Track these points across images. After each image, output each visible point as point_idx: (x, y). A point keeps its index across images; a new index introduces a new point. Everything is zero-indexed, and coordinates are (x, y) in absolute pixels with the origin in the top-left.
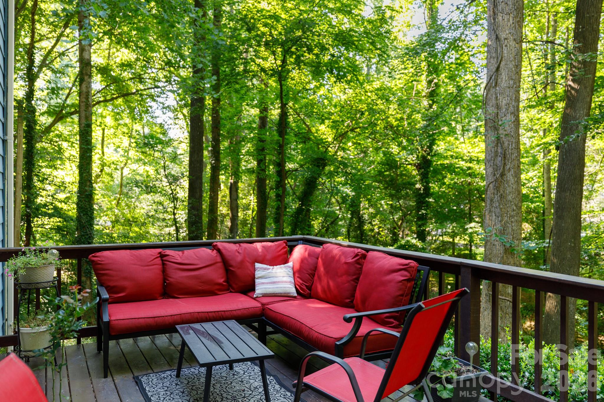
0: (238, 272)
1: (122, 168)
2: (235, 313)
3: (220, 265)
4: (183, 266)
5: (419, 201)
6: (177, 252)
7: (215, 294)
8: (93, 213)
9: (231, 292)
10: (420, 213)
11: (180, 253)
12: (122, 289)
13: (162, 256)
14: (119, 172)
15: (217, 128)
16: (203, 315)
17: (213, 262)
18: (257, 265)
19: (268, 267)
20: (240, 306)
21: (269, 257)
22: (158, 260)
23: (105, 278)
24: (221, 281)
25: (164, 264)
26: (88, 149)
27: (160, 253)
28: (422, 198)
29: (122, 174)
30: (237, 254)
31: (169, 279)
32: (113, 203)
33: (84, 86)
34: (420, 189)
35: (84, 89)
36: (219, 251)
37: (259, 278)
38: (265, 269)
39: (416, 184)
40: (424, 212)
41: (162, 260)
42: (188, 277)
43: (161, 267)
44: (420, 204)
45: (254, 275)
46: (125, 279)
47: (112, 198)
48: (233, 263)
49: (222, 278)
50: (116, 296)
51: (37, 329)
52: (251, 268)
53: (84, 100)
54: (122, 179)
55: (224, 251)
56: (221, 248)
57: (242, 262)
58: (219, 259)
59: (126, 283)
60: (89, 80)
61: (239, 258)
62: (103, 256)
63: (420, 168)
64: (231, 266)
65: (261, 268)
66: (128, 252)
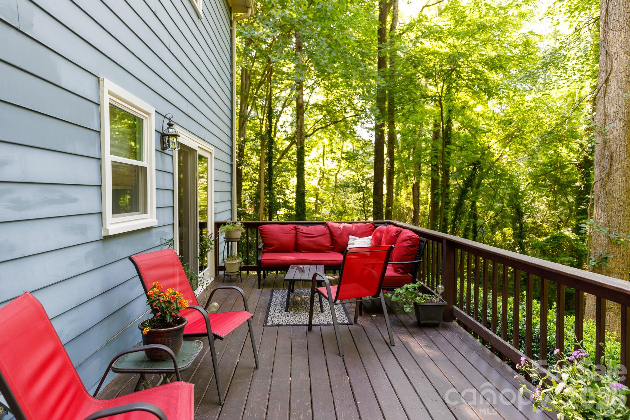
0: (339, 240)
1: (336, 174)
2: (328, 262)
3: (328, 235)
4: (306, 235)
5: (579, 197)
6: (305, 227)
7: (325, 252)
8: (305, 205)
9: (334, 252)
10: (579, 208)
11: (306, 227)
12: (272, 245)
13: (296, 229)
14: (334, 178)
15: (391, 143)
16: (309, 261)
17: (324, 233)
18: (351, 237)
19: (357, 238)
20: (332, 259)
21: (359, 232)
22: (294, 231)
23: (265, 238)
24: (328, 245)
25: (296, 233)
26: (302, 163)
27: (295, 227)
28: (582, 195)
29: (336, 178)
30: (339, 229)
31: (299, 242)
32: (330, 199)
33: (299, 121)
34: (580, 187)
35: (299, 124)
36: (328, 227)
37: (350, 244)
38: (355, 239)
39: (577, 182)
40: (583, 207)
41: (296, 231)
42: (309, 241)
43: (294, 235)
44: (579, 200)
45: (348, 242)
46: (274, 240)
47: (330, 195)
48: (335, 234)
49: (329, 243)
50: (269, 248)
51: (234, 262)
52: (346, 238)
53: (299, 131)
54: (336, 182)
55: (331, 228)
56: (329, 225)
57: (341, 234)
58: (328, 232)
59: (275, 242)
60: (302, 117)
61: (339, 232)
62: (265, 227)
63: (581, 168)
64: (335, 236)
65: (352, 239)
66: (278, 225)
